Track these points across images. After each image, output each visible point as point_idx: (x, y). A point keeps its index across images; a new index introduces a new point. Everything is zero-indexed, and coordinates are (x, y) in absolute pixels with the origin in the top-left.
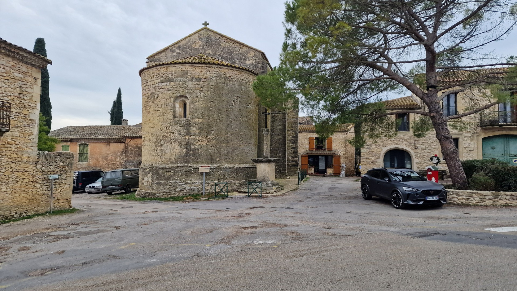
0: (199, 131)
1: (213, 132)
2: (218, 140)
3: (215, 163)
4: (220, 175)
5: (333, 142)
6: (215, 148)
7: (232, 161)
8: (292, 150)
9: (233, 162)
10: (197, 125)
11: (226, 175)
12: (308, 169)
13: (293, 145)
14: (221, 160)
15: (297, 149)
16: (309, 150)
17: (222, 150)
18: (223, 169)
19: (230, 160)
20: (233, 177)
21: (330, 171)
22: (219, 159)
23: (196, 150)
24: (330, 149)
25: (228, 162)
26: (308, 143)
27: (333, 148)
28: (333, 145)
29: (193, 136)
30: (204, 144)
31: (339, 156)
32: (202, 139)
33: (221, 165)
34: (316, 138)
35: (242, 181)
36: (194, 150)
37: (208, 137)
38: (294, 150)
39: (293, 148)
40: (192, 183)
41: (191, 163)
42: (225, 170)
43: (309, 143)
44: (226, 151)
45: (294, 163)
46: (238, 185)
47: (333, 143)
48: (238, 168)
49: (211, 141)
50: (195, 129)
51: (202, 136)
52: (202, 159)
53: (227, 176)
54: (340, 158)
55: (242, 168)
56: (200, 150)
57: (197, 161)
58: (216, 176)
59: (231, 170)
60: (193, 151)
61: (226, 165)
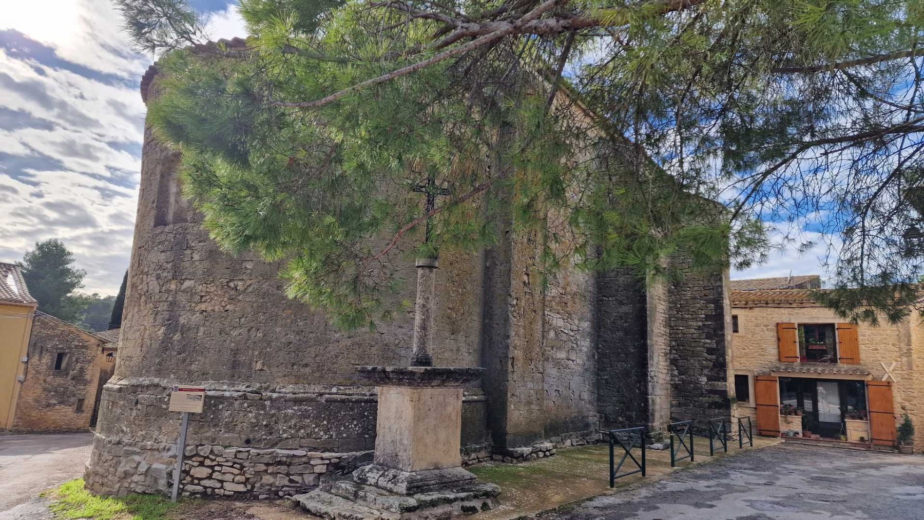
0: (206, 264)
1: (249, 266)
2: (265, 295)
3: (248, 378)
4: (253, 426)
5: (860, 338)
6: (251, 324)
7: (317, 375)
8: (709, 357)
9: (319, 381)
10: (202, 244)
11: (281, 426)
12: (780, 418)
13: (711, 343)
14: (269, 367)
15: (723, 355)
16: (780, 360)
17: (278, 329)
18: (268, 403)
19: (308, 370)
20: (309, 436)
21: (855, 429)
22: (263, 364)
23: (189, 329)
24: (854, 358)
25: (298, 379)
26: (775, 339)
27: (863, 356)
28: (862, 347)
29: (190, 279)
30: (216, 308)
31: (889, 384)
32: (212, 290)
33: (266, 389)
34: (799, 325)
35: (345, 455)
36: (185, 330)
37: (232, 284)
38: (714, 357)
39: (710, 351)
40: (158, 450)
41: (172, 376)
42: (279, 409)
43: (779, 339)
44: (292, 337)
45: (717, 398)
46: (320, 469)
47: (860, 342)
48: (336, 401)
49: (240, 297)
50: (196, 257)
51: (212, 282)
52: (205, 363)
53: (285, 432)
54: (890, 390)
55: (358, 401)
56: (202, 329)
57: (189, 368)
58: (238, 428)
59: (304, 407)
60: (182, 334)
61: (289, 390)
